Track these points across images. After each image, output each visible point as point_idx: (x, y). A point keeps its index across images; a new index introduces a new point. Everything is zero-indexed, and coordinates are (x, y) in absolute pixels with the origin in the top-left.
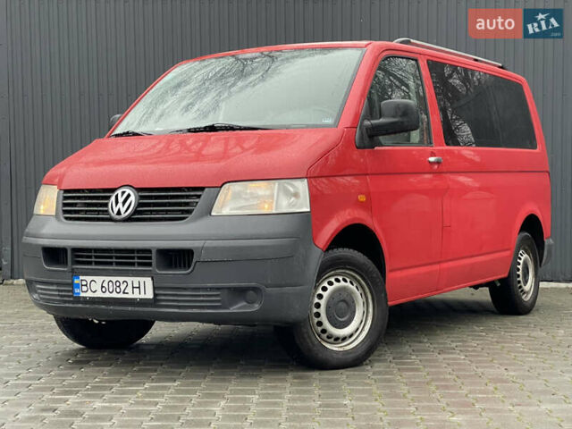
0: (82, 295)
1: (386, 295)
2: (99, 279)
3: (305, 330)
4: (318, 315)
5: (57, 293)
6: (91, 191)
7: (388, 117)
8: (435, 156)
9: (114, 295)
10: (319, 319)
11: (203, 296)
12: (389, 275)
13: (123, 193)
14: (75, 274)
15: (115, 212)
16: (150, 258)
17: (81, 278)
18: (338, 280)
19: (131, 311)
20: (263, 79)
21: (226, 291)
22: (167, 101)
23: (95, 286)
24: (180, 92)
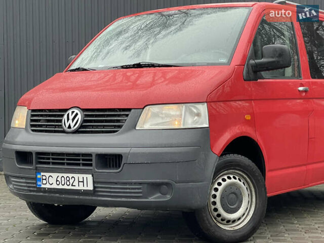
0: (43, 186)
1: (265, 189)
2: (55, 175)
3: (204, 215)
4: (214, 203)
5: (25, 185)
6: (50, 110)
7: (268, 57)
8: (303, 86)
9: (66, 187)
10: (215, 207)
11: (129, 189)
12: (268, 174)
13: (73, 112)
14: (38, 171)
15: (67, 126)
16: (91, 160)
17: (42, 174)
18: (229, 178)
19: (77, 199)
20: (180, 29)
21: (146, 185)
22: (111, 44)
23: (52, 180)
24: (121, 38)
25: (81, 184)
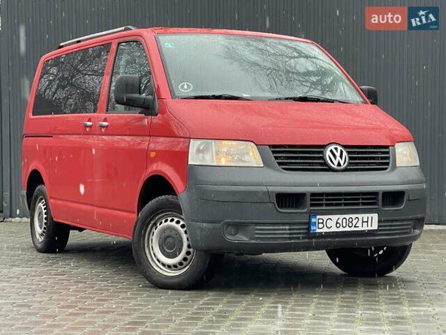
0: (318, 231)
2: (334, 218)
9: (347, 229)
15: (336, 165)
17: (318, 217)
25: (365, 224)
